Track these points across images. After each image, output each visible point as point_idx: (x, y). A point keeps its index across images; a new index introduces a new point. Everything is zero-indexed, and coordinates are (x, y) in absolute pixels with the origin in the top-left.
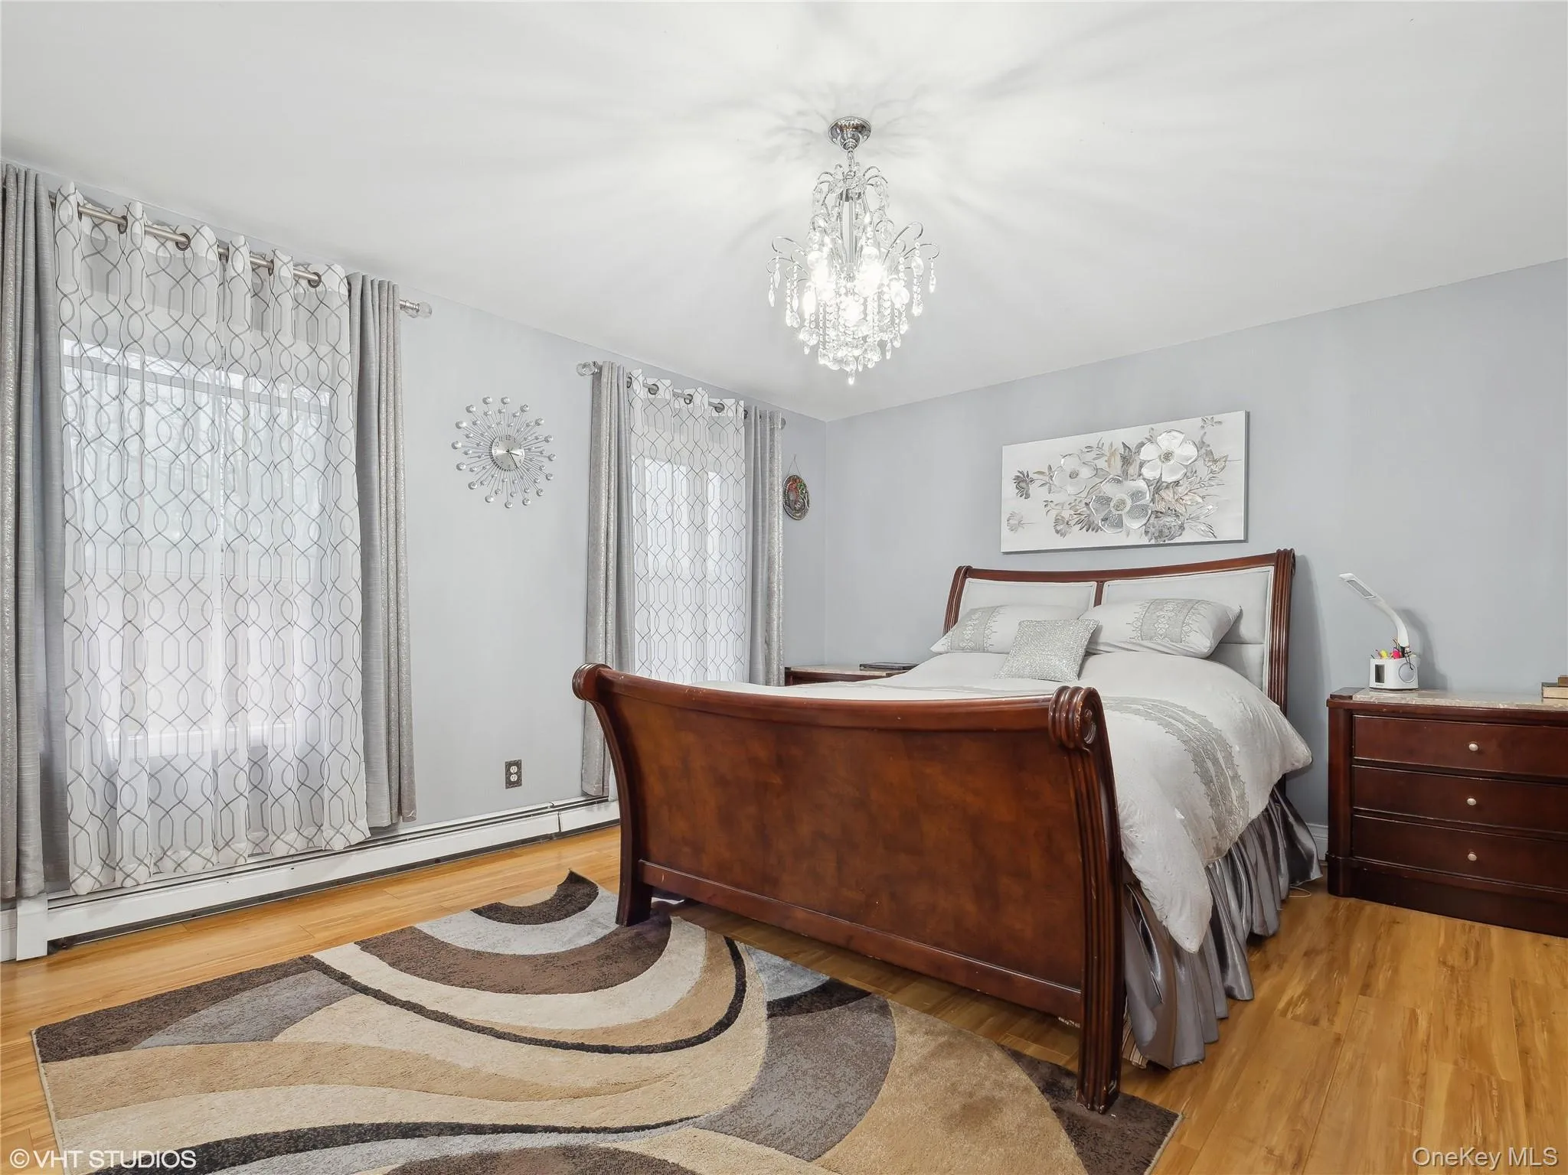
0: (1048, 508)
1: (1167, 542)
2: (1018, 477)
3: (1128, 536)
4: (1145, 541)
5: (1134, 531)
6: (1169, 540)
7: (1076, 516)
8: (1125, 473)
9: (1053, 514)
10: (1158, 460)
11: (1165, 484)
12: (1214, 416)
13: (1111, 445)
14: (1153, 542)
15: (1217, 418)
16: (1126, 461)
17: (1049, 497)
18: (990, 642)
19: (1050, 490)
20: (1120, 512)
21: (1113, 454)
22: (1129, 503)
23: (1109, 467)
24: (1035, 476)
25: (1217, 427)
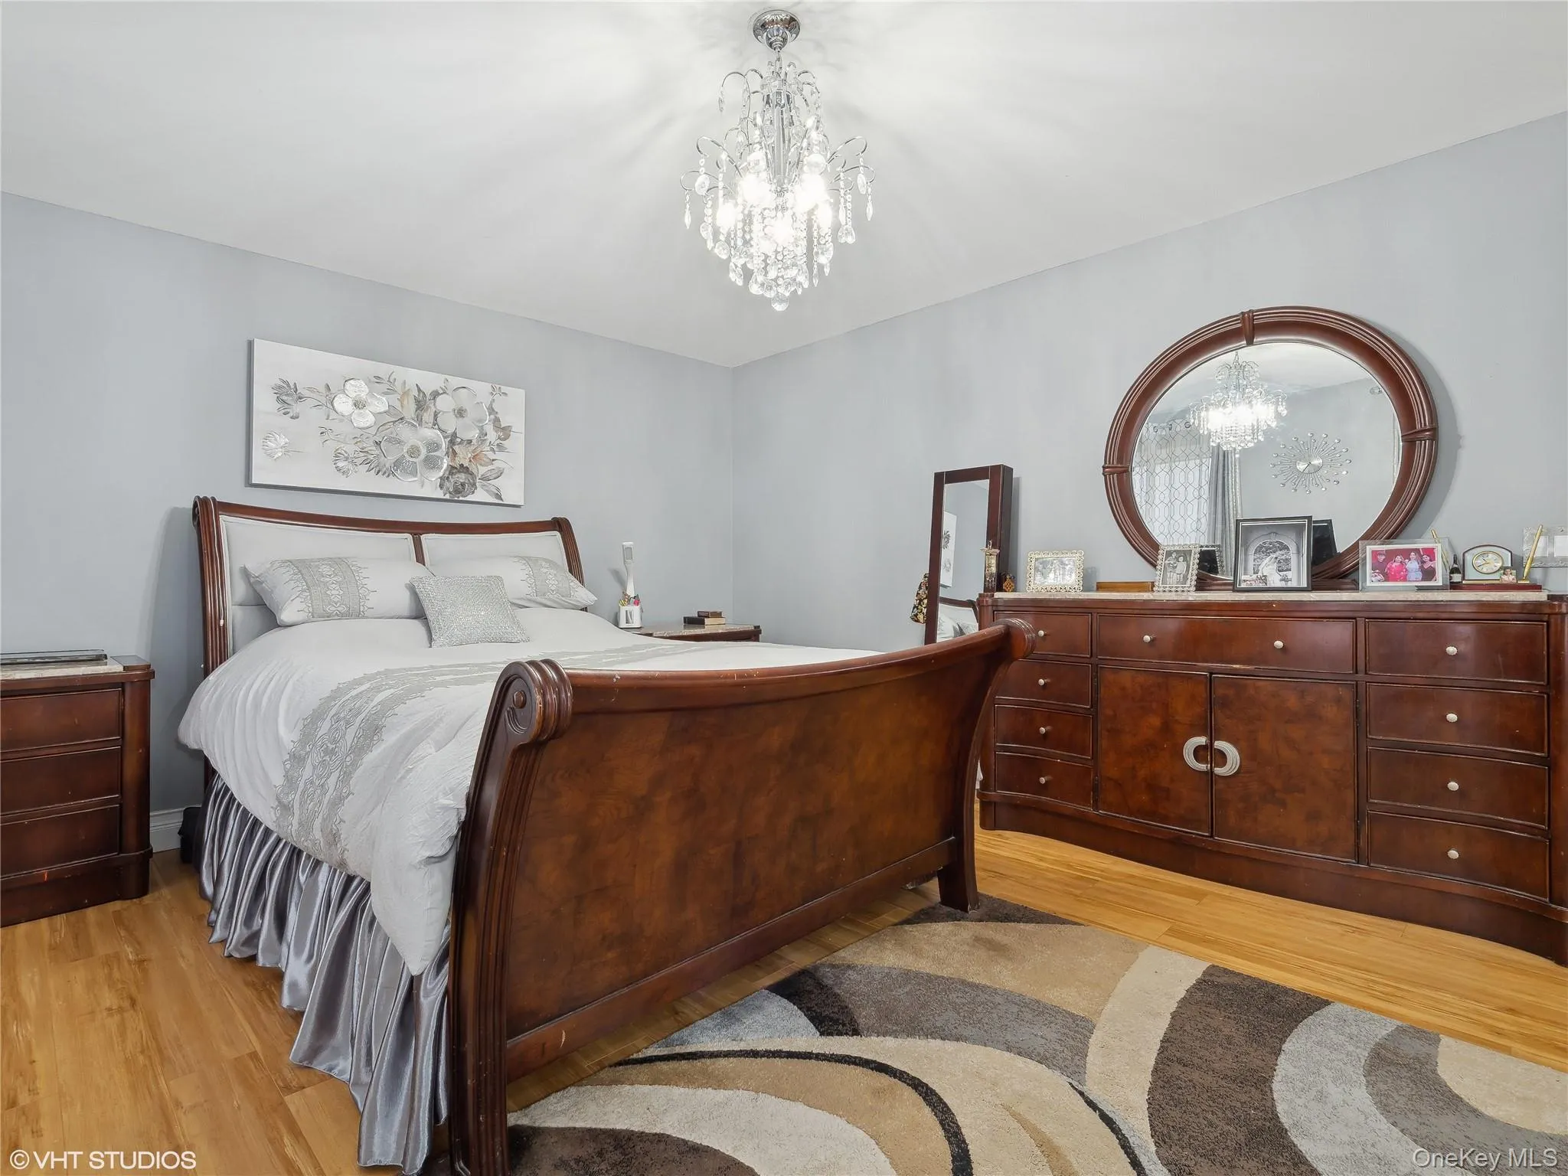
0: (326, 437)
1: (461, 498)
2: (280, 387)
3: (422, 486)
4: (439, 494)
5: (428, 485)
6: (462, 496)
7: (363, 454)
8: (419, 420)
9: (332, 445)
10: (452, 413)
11: (459, 440)
12: (502, 387)
13: (405, 382)
14: (447, 496)
15: (504, 389)
16: (420, 405)
17: (328, 424)
18: (369, 604)
19: (328, 416)
20: (414, 460)
21: (406, 393)
22: (424, 452)
23: (402, 406)
24: (306, 393)
25: (503, 397)
